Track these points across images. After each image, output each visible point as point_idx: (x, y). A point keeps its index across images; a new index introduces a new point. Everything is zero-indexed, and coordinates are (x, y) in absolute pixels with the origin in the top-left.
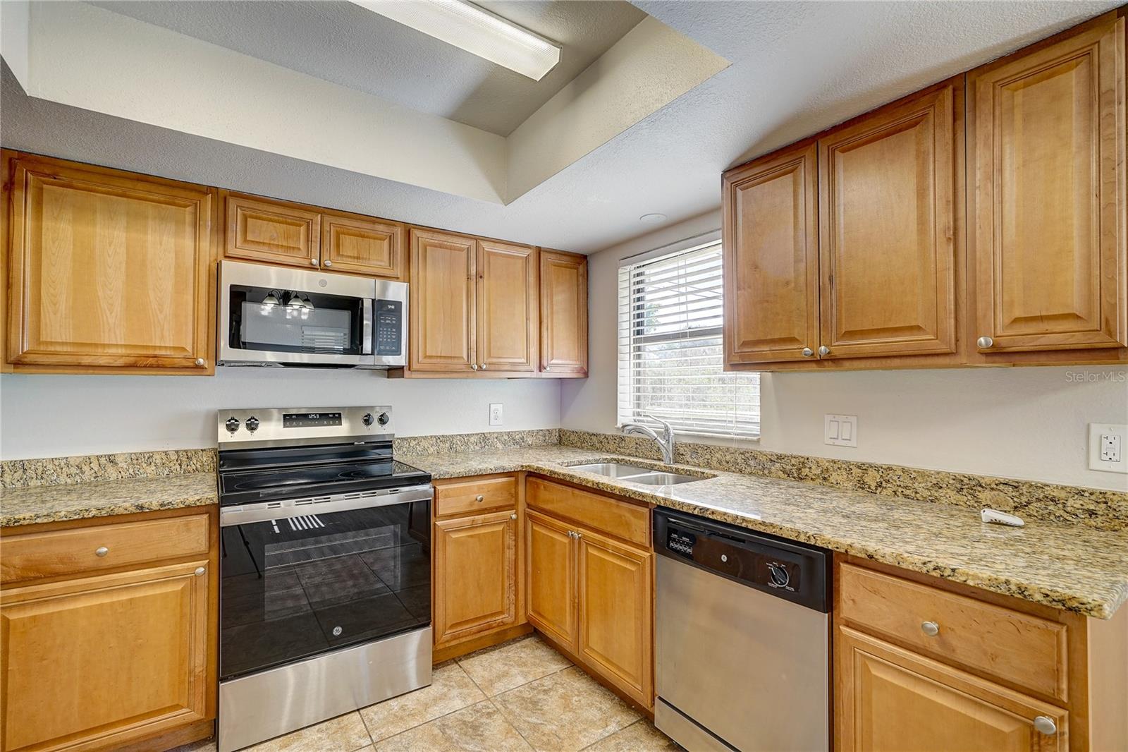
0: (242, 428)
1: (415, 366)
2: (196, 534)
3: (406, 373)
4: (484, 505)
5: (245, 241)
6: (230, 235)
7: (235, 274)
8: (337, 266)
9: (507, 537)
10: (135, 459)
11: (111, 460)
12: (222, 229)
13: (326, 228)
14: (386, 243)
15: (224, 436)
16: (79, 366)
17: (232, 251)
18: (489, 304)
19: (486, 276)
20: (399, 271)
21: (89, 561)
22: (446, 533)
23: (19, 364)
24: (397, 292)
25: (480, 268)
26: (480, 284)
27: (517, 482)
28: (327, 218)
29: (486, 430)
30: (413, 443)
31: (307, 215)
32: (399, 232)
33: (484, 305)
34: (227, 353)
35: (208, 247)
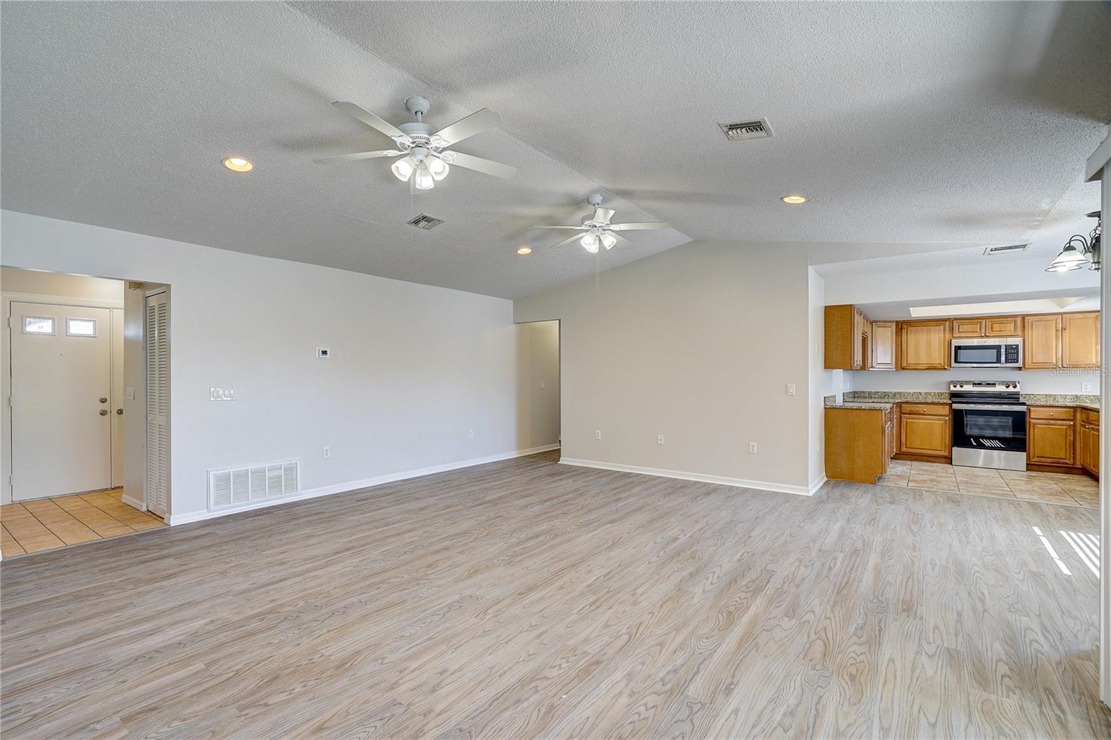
0: (958, 386)
1: (1027, 366)
2: (946, 410)
3: (1023, 369)
4: (1054, 417)
5: (959, 332)
6: (954, 331)
7: (955, 343)
8: (991, 335)
9: (1068, 431)
10: (926, 393)
11: (920, 393)
12: (952, 330)
13: (987, 324)
14: (1013, 325)
15: (952, 388)
16: (915, 369)
17: (954, 336)
18: (1070, 340)
19: (1068, 328)
20: (1019, 333)
21: (922, 412)
22: (1034, 424)
23: (903, 369)
24: (1016, 341)
25: (1064, 326)
26: (1064, 333)
27: (1075, 412)
28: (987, 321)
29: (1078, 393)
30: (1032, 396)
31: (980, 320)
32: (1019, 320)
33: (1067, 340)
34: (953, 364)
35: (948, 336)
